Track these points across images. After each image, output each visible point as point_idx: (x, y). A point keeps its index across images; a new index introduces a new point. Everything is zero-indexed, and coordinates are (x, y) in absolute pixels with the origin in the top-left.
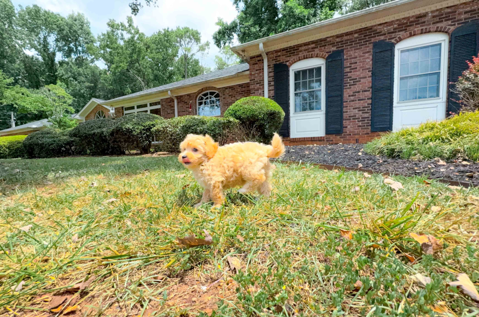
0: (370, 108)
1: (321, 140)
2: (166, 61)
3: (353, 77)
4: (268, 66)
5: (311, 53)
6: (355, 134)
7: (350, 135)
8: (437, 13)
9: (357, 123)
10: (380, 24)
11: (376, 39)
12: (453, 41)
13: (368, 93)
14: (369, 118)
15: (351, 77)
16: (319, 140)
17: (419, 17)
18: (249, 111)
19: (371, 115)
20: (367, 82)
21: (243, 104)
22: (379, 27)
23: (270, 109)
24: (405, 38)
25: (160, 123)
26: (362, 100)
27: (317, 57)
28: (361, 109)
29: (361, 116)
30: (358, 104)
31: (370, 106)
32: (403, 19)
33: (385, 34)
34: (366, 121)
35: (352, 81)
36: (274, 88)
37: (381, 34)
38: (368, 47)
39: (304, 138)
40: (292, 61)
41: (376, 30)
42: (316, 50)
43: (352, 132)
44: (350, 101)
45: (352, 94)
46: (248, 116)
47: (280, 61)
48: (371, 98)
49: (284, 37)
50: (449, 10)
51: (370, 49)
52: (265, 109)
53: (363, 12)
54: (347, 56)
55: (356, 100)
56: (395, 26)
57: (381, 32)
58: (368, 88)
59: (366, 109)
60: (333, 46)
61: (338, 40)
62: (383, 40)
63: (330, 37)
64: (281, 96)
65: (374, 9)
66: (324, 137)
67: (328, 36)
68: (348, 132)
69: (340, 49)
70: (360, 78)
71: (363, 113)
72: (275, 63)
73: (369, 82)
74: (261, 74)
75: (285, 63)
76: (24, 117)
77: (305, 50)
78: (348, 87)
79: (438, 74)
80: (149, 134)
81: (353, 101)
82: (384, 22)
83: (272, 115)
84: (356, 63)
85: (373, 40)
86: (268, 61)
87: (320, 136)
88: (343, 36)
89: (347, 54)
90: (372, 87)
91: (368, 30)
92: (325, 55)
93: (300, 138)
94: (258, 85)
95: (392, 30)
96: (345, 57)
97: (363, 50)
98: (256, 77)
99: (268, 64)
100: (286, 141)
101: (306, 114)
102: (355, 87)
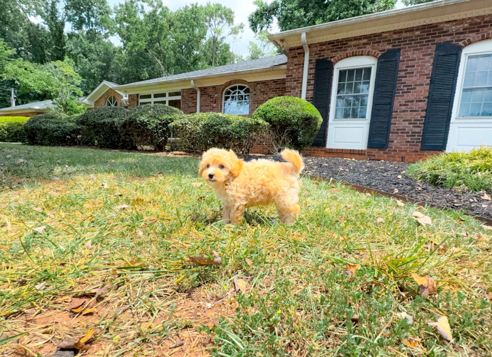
0: (423, 122)
1: (361, 154)
2: (191, 43)
3: (408, 83)
4: (310, 61)
5: (361, 50)
6: (401, 151)
7: (396, 151)
9: (406, 137)
10: (448, 22)
11: (441, 40)
13: (423, 103)
14: (420, 133)
15: (405, 83)
18: (281, 113)
19: (424, 130)
20: (424, 91)
21: (275, 104)
22: (446, 25)
23: (305, 113)
24: (476, 42)
25: (179, 118)
26: (415, 111)
27: (368, 55)
28: (413, 122)
29: (411, 130)
30: (409, 116)
31: (424, 119)
32: (477, 17)
33: (452, 35)
34: (416, 137)
35: (406, 88)
36: (314, 87)
37: (447, 33)
38: (430, 48)
39: (342, 150)
41: (443, 29)
42: (368, 46)
43: (398, 148)
44: (400, 112)
45: (404, 103)
46: (280, 120)
47: (324, 56)
48: (426, 110)
49: (332, 28)
51: (432, 51)
52: (300, 113)
53: (429, 6)
54: (403, 58)
55: (407, 111)
56: (466, 25)
57: (448, 31)
58: (424, 98)
59: (418, 122)
60: (388, 44)
61: (395, 36)
63: (387, 32)
64: (320, 99)
66: (365, 151)
67: (384, 31)
68: (394, 147)
69: (396, 48)
70: (416, 85)
71: (414, 127)
72: (317, 58)
74: (300, 70)
75: (329, 59)
76: (26, 96)
77: (354, 46)
78: (401, 94)
80: (166, 129)
81: (404, 111)
82: (453, 19)
83: (308, 121)
84: (414, 66)
85: (437, 40)
86: (310, 55)
87: (360, 149)
88: (402, 32)
89: (404, 54)
90: (428, 97)
91: (432, 27)
92: (378, 54)
93: (337, 150)
94: (295, 83)
95: (461, 30)
96: (401, 58)
97: (423, 52)
98: (294, 73)
99: (310, 58)
100: (321, 151)
101: (347, 122)
102: (408, 96)
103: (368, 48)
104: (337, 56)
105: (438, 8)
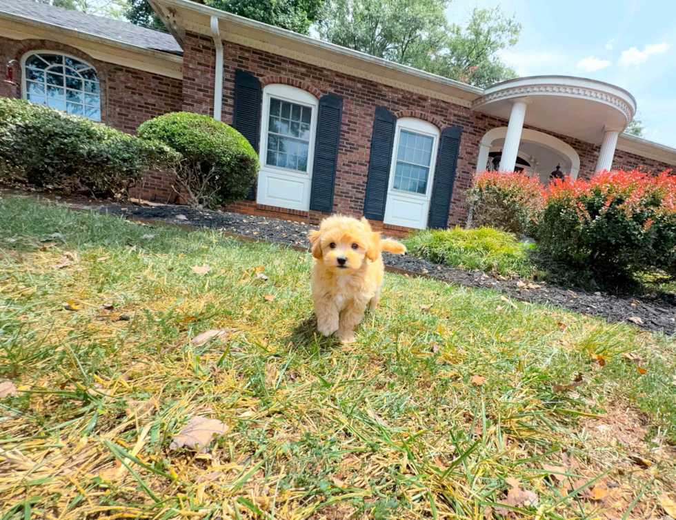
0: (365, 188)
1: (303, 216)
3: (351, 141)
4: (224, 66)
5: (299, 80)
8: (434, 103)
9: (349, 202)
10: (386, 86)
11: (380, 102)
12: (442, 140)
13: (365, 168)
14: (362, 199)
15: (348, 140)
16: (300, 216)
17: (419, 98)
19: (366, 196)
20: (364, 154)
22: (384, 88)
23: (241, 150)
24: (406, 116)
26: (358, 174)
27: (307, 90)
28: (356, 186)
29: (355, 195)
30: (352, 178)
31: (366, 185)
32: (407, 91)
33: (389, 101)
34: (359, 203)
35: (349, 146)
36: (234, 110)
37: (385, 98)
38: (371, 108)
39: (279, 208)
40: (268, 78)
41: (381, 91)
42: (307, 79)
44: (344, 172)
45: (347, 163)
47: (248, 68)
48: (368, 176)
49: (261, 31)
50: (443, 105)
51: (372, 112)
53: (372, 59)
54: (346, 109)
55: (351, 173)
56: (400, 96)
57: (385, 96)
58: (366, 161)
59: (361, 188)
60: (330, 86)
61: (337, 79)
62: (386, 107)
63: (328, 70)
65: (384, 63)
66: (307, 213)
67: (325, 67)
70: (358, 145)
71: (357, 192)
72: (236, 67)
73: (367, 155)
74: (209, 76)
75: (255, 76)
77: (291, 71)
78: (344, 152)
79: (428, 169)
82: (389, 85)
83: (243, 162)
84: (356, 123)
85: (376, 101)
86: (225, 58)
87: (302, 210)
88: (344, 78)
89: (347, 106)
90: (369, 162)
91: (373, 85)
92: (319, 94)
93: (272, 207)
94: (201, 93)
95: (396, 100)
96: (344, 108)
97: (364, 110)
98: (197, 76)
99: (225, 62)
100: (249, 206)
101: (285, 172)
102: (351, 155)
103: (307, 81)
104: (268, 75)
105: (379, 66)
